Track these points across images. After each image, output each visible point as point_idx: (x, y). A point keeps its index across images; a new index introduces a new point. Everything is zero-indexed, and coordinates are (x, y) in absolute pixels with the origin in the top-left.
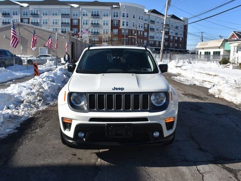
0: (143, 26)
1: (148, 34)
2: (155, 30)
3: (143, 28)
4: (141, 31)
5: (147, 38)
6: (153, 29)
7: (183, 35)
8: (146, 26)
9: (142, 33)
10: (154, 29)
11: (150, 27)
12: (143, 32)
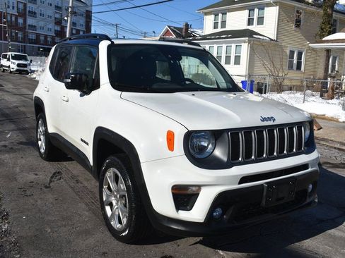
0: (15, 5)
1: (25, 21)
2: (38, 15)
3: (16, 8)
4: (11, 15)
5: (23, 29)
6: (33, 14)
7: (84, 27)
8: (21, 6)
9: (13, 19)
10: (35, 13)
11: (28, 9)
12: (16, 18)
